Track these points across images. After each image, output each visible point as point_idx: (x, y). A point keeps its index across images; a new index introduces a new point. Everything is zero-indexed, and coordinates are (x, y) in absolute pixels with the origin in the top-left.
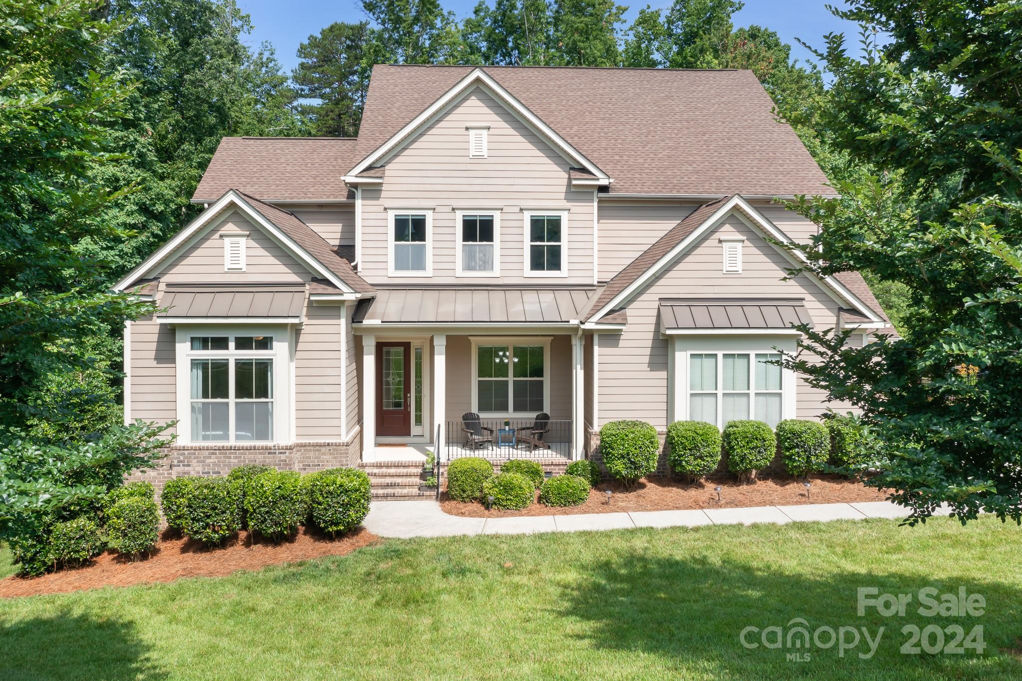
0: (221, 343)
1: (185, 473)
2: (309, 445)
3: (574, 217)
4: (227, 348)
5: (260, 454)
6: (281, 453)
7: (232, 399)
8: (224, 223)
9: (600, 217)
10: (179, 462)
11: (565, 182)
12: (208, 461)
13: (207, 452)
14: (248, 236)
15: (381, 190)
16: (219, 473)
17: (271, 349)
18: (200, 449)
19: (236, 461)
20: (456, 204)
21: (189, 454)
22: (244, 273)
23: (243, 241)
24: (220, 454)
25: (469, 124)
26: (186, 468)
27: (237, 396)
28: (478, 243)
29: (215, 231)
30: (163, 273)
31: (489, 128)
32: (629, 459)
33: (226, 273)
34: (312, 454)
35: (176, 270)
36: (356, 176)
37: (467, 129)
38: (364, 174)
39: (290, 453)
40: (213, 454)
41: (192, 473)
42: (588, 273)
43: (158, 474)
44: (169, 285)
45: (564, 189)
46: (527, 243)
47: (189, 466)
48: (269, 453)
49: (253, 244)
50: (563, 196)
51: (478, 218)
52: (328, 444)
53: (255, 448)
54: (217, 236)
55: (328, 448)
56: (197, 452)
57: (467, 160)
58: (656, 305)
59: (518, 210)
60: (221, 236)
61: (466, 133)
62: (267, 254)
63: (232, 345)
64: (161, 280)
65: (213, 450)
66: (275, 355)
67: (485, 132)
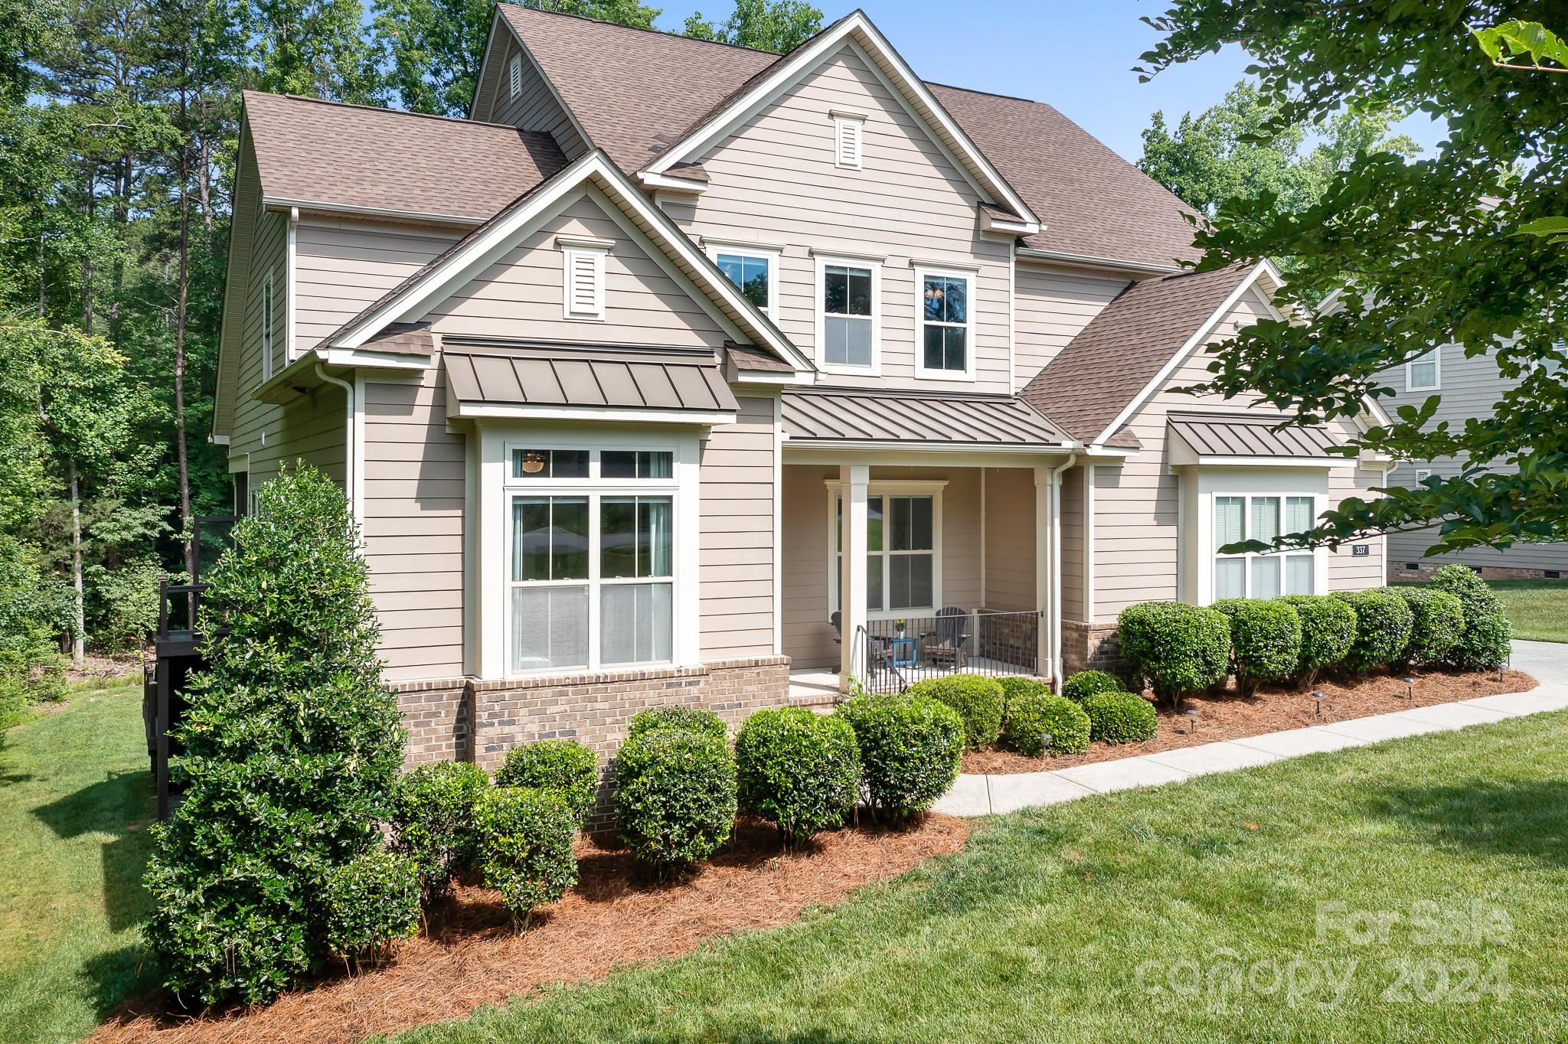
0: (573, 463)
1: (503, 740)
2: (725, 667)
3: (985, 283)
4: (585, 473)
5: (652, 688)
6: (690, 684)
7: (595, 578)
8: (565, 218)
9: (1019, 289)
10: (491, 716)
11: (971, 224)
12: (552, 709)
13: (549, 692)
14: (609, 249)
15: (694, 207)
16: (573, 733)
17: (669, 475)
18: (536, 686)
19: (606, 705)
20: (817, 245)
21: (513, 698)
22: (602, 323)
23: (600, 258)
24: (575, 693)
25: (836, 108)
26: (507, 729)
27: (603, 575)
28: (848, 316)
29: (544, 233)
30: (438, 314)
31: (863, 119)
32: (1204, 658)
33: (566, 321)
34: (727, 684)
35: (466, 307)
36: (663, 175)
37: (831, 115)
38: (674, 172)
39: (707, 683)
40: (561, 694)
41: (519, 738)
42: (1003, 377)
43: (428, 749)
44: (448, 339)
45: (969, 236)
46: (920, 322)
47: (512, 723)
48: (669, 686)
49: (619, 266)
50: (968, 247)
51: (848, 274)
52: (757, 664)
53: (643, 677)
54: (549, 243)
55: (755, 670)
56: (529, 692)
57: (830, 170)
58: (1163, 421)
59: (906, 265)
60: (558, 244)
61: (830, 122)
62: (643, 288)
63: (595, 467)
64: (434, 328)
65: (561, 686)
66: (676, 488)
67: (857, 125)
